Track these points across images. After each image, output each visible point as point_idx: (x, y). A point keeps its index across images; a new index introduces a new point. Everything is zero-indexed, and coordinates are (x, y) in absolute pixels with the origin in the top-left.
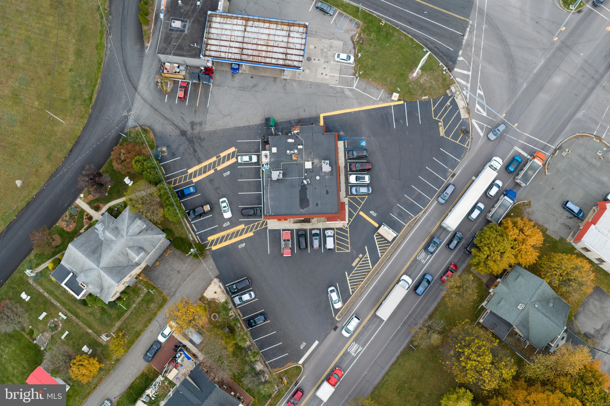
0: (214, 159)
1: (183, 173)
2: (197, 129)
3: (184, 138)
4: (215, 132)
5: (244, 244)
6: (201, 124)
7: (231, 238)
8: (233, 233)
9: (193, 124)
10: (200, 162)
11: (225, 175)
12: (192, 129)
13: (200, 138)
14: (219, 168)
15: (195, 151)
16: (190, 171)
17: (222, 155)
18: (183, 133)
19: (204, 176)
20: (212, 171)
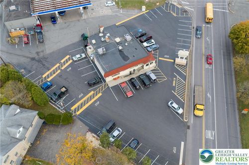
0: (58, 65)
1: (39, 79)
2: (41, 55)
3: (34, 62)
4: (53, 52)
5: (98, 102)
6: (42, 51)
7: (87, 102)
8: (88, 99)
9: (38, 53)
10: (49, 70)
11: (68, 70)
12: (38, 55)
13: (45, 58)
14: (63, 68)
15: (44, 65)
16: (44, 76)
17: (62, 61)
18: (33, 59)
19: (54, 75)
20: (59, 71)
